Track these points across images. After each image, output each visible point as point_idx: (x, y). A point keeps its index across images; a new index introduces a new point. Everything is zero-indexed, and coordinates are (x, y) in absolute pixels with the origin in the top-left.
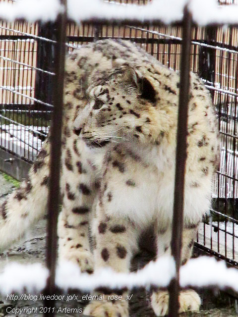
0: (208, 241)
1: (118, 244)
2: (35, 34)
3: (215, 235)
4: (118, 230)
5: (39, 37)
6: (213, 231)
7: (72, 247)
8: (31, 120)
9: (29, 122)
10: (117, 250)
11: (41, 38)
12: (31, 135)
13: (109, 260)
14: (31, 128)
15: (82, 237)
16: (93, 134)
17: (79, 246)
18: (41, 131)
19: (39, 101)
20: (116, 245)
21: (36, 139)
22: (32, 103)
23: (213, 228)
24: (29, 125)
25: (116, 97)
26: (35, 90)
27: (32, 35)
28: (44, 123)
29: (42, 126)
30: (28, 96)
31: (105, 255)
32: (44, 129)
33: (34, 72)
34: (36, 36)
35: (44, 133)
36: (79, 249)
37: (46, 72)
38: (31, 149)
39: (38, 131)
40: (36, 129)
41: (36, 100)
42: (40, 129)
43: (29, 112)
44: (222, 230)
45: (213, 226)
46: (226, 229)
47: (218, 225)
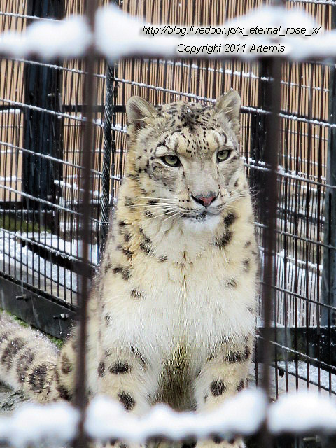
2: (21, 101)
5: (27, 106)
6: (278, 375)
8: (18, 223)
9: (15, 226)
12: (19, 246)
14: (18, 234)
18: (33, 239)
21: (24, 249)
22: (19, 199)
23: (278, 371)
24: (15, 230)
26: (22, 181)
27: (17, 103)
28: (36, 228)
29: (33, 231)
30: (13, 189)
32: (36, 235)
34: (23, 104)
35: (35, 241)
37: (38, 154)
38: (18, 265)
39: (27, 237)
40: (24, 236)
41: (24, 194)
42: (30, 235)
43: (15, 213)
44: (292, 374)
45: (279, 368)
46: (297, 371)
47: (286, 367)
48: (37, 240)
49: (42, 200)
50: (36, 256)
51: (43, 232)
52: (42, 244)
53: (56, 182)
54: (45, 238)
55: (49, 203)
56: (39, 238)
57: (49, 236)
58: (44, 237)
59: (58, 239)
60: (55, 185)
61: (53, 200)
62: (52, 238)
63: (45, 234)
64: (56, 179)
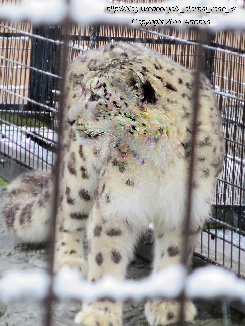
0: (205, 249)
1: (113, 248)
2: (29, 32)
3: (212, 242)
4: (114, 233)
5: (33, 35)
6: (210, 239)
7: (66, 253)
8: (24, 120)
9: (22, 123)
10: (112, 254)
11: (36, 36)
12: (24, 137)
13: (103, 264)
14: (24, 129)
15: (76, 243)
16: (87, 127)
17: (73, 252)
18: (34, 133)
19: (33, 101)
20: (111, 249)
21: (28, 140)
22: (26, 103)
23: (210, 236)
24: (22, 126)
25: (113, 94)
26: (28, 90)
27: (26, 33)
28: (37, 124)
29: (35, 126)
30: (21, 96)
31: (99, 260)
32: (37, 130)
33: (28, 71)
34: (31, 34)
35: (36, 134)
36: (73, 254)
37: (40, 71)
38: (23, 151)
39: (30, 131)
40: (28, 130)
41: (29, 100)
42: (33, 130)
43: (22, 113)
44: (220, 238)
45: (211, 234)
46: (224, 237)
47: (216, 233)
48: (37, 133)
49: (42, 105)
50: (36, 145)
51: (42, 128)
52: (41, 136)
53: (53, 91)
54: (44, 132)
55: (47, 107)
56: (39, 132)
57: (46, 130)
58: (42, 131)
59: (53, 133)
60: (52, 93)
61: (50, 105)
62: (48, 132)
63: (44, 129)
64: (53, 89)
